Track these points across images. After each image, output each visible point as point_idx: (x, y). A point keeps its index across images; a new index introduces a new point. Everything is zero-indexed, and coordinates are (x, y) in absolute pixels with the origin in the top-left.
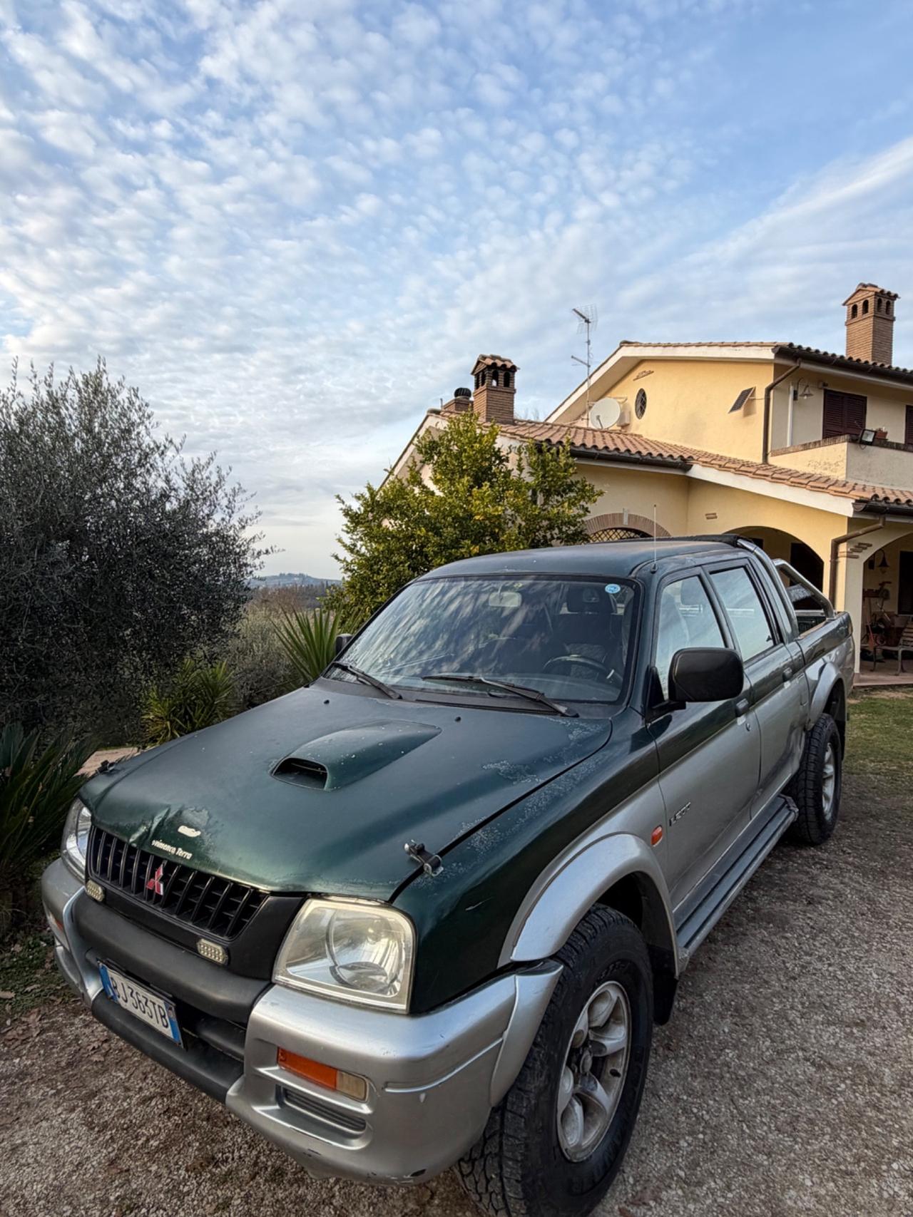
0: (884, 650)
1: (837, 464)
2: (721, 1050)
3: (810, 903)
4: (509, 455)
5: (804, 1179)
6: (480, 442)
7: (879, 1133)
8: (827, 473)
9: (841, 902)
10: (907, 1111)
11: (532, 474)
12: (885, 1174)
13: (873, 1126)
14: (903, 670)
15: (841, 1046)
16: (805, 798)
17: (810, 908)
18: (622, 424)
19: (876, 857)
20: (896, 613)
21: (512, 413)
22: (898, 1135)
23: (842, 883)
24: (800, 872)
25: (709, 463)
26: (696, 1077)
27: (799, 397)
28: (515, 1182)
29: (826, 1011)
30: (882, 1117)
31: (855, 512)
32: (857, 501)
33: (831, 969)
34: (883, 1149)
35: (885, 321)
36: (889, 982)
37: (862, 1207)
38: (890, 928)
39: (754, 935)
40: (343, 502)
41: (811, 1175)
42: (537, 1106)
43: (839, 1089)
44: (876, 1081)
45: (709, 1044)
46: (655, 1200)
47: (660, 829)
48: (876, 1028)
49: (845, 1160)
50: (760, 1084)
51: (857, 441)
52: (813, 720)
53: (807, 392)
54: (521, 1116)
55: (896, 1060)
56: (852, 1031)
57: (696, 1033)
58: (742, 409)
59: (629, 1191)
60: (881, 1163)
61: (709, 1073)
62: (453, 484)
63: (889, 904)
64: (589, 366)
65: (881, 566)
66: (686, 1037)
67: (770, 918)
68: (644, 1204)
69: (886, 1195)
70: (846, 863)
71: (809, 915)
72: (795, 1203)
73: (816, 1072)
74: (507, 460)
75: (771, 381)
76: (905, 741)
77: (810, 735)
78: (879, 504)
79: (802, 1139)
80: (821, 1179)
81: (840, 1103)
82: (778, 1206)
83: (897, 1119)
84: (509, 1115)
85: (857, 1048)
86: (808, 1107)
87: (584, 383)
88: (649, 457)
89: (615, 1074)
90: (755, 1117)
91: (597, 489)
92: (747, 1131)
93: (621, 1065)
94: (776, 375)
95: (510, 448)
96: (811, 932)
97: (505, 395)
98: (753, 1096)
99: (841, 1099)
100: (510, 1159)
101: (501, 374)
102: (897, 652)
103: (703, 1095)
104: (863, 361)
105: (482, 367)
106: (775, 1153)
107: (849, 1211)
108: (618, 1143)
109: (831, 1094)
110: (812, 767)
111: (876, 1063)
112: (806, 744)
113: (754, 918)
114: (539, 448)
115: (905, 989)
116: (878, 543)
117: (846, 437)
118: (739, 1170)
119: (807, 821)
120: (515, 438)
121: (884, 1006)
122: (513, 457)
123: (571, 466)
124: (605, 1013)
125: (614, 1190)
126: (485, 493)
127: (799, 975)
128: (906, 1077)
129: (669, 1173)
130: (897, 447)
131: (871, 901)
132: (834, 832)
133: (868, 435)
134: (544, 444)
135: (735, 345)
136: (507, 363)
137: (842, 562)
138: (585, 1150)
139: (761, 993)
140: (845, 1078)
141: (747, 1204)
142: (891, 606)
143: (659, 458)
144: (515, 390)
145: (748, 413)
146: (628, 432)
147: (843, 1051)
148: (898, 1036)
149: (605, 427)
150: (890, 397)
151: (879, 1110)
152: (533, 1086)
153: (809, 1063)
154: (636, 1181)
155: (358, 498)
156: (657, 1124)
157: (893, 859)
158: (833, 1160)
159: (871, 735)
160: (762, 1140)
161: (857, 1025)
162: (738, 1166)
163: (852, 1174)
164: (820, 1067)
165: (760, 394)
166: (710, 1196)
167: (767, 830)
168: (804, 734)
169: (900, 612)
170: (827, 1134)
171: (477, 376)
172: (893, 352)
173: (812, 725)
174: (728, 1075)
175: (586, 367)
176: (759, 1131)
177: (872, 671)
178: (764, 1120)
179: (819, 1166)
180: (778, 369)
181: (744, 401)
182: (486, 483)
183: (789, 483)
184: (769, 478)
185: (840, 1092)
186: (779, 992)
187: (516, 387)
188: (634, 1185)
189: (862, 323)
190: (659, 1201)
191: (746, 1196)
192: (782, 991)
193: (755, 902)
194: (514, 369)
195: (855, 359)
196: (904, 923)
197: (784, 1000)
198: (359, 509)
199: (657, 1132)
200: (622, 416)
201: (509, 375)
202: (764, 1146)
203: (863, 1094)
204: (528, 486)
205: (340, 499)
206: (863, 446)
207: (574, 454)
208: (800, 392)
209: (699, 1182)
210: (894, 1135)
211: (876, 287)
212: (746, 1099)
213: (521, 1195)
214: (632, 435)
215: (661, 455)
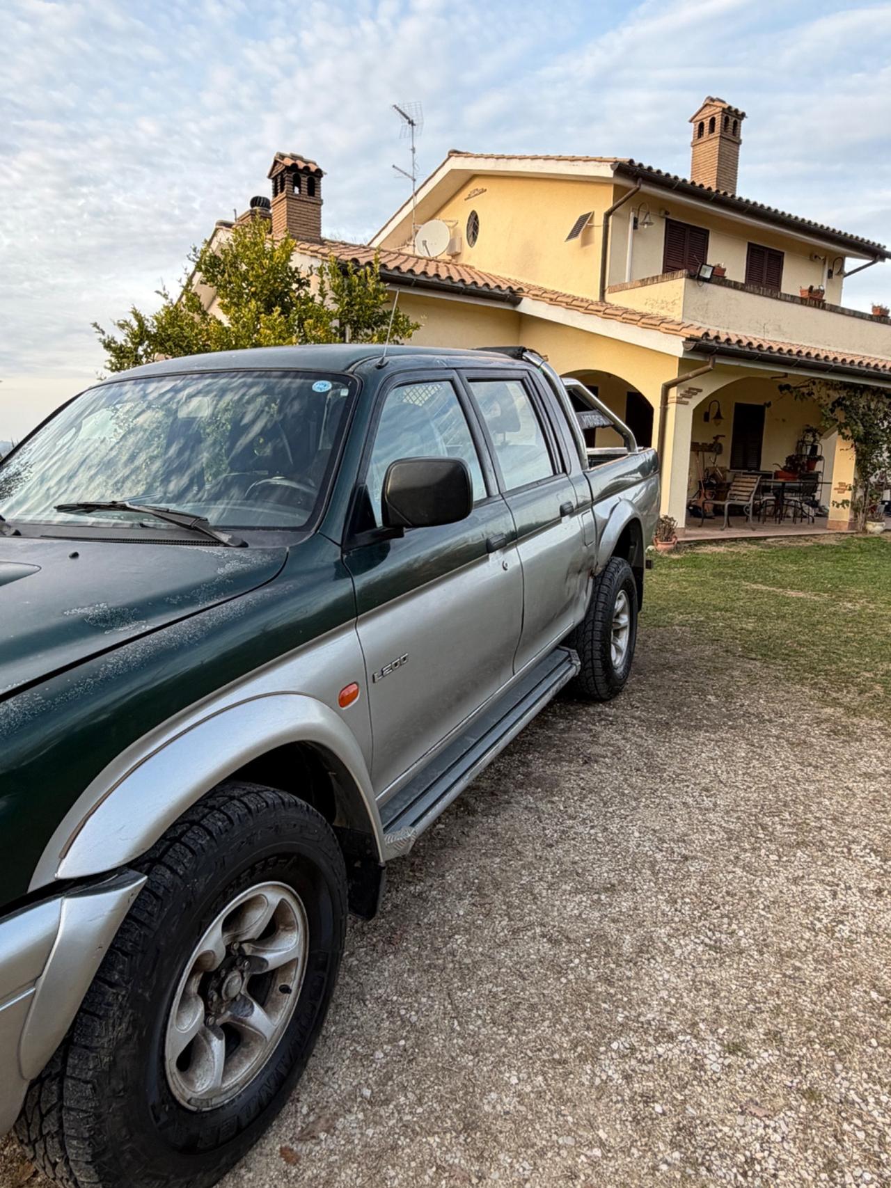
0: (716, 506)
1: (673, 303)
2: (450, 937)
3: (586, 763)
4: (310, 278)
5: (509, 1078)
6: (271, 258)
7: (605, 1009)
8: (663, 313)
9: (619, 759)
10: (640, 981)
11: (336, 301)
12: (602, 1057)
13: (600, 1002)
14: (729, 526)
15: (584, 916)
16: (592, 650)
17: (585, 768)
18: (453, 252)
19: (664, 709)
20: (728, 468)
21: (319, 229)
22: (625, 1009)
23: (624, 739)
24: (583, 730)
25: (541, 296)
26: (413, 973)
27: (639, 226)
28: (84, 1165)
29: (577, 878)
30: (612, 991)
31: (685, 352)
32: (687, 339)
33: (592, 831)
34: (605, 1027)
35: (732, 145)
36: (649, 839)
37: (569, 1100)
38: (663, 781)
39: (518, 803)
40: (103, 333)
41: (519, 1071)
42: (113, 1064)
43: (572, 965)
44: (614, 951)
45: (439, 931)
46: (327, 1131)
47: (354, 687)
48: (626, 892)
49: (561, 1047)
50: (484, 972)
51: (695, 277)
52: (600, 564)
53: (647, 220)
54: (87, 1082)
55: (640, 925)
56: (599, 898)
57: (426, 920)
58: (580, 235)
59: (299, 1124)
60: (600, 1045)
61: (429, 965)
62: (240, 310)
63: (667, 756)
64: (414, 180)
65: (715, 418)
66: (413, 926)
67: (540, 782)
68: (313, 1137)
69: (598, 1081)
70: (633, 717)
71: (582, 775)
72: (494, 1107)
73: (550, 950)
74: (308, 284)
75: (610, 205)
76: (717, 592)
77: (599, 580)
78: (710, 344)
79: (518, 1029)
80: (529, 1073)
81: (569, 981)
82: (473, 1114)
83: (627, 991)
84: (69, 1083)
85: (601, 917)
86: (533, 991)
87: (409, 201)
88: (474, 287)
89: (286, 990)
90: (470, 1010)
91: (412, 321)
92: (458, 1028)
93: (294, 980)
94: (615, 198)
95: (310, 268)
96: (581, 793)
97: (310, 207)
98: (474, 986)
99: (571, 977)
100: (73, 1138)
101: (304, 179)
102: (724, 506)
103: (417, 992)
104: (706, 187)
105: (279, 168)
106: (484, 1050)
107: (553, 1108)
108: (283, 1071)
109: (560, 972)
110: (599, 616)
111: (618, 930)
112: (594, 592)
113: (523, 784)
114: (343, 270)
115: (665, 845)
116: (708, 388)
117: (684, 271)
118: (437, 1078)
119: (594, 676)
120: (316, 257)
121: (639, 866)
122: (315, 280)
123: (383, 292)
124: (259, 923)
125: (279, 1126)
126: (275, 320)
127: (557, 842)
128: (646, 943)
129: (353, 1095)
130: (735, 286)
131: (650, 755)
132: (627, 686)
133: (706, 270)
134: (350, 264)
135: (574, 159)
136: (310, 165)
137: (672, 407)
138: (227, 1092)
139: (511, 866)
140: (581, 952)
141: (437, 1118)
142: (724, 461)
143: (486, 289)
144: (322, 201)
145: (586, 242)
146: (459, 263)
147: (585, 921)
148: (648, 897)
149: (433, 255)
150: (732, 231)
151: (611, 984)
152: (106, 1040)
153: (545, 940)
154: (311, 1110)
155: (122, 326)
156: (353, 1035)
157: (680, 710)
158: (548, 1049)
159: (686, 588)
160: (473, 1036)
161: (606, 890)
162: (437, 1072)
163: (565, 1062)
164: (555, 942)
165: (599, 220)
166: (396, 1115)
167: (540, 687)
168: (591, 580)
169: (732, 467)
170: (548, 1019)
171: (275, 179)
172: (738, 180)
173: (600, 569)
174: (451, 965)
175: (410, 180)
176: (471, 1027)
177: (700, 526)
178: (480, 1012)
179: (531, 1058)
180: (618, 189)
181: (582, 226)
182: (277, 308)
183: (620, 319)
184: (601, 314)
185: (572, 969)
186: (531, 863)
187: (322, 197)
188: (308, 1115)
189: (709, 144)
190: (332, 1130)
191: (438, 1108)
192: (534, 861)
193: (528, 766)
194: (319, 173)
195: (698, 184)
196: (677, 776)
197: (534, 871)
198: (125, 341)
199: (351, 1045)
200: (452, 243)
201: (313, 181)
202: (473, 1043)
203: (596, 968)
204: (331, 316)
205: (98, 328)
206: (701, 283)
207: (385, 278)
208: (640, 221)
209: (387, 1099)
210: (620, 1010)
211: (723, 102)
212: (465, 991)
213: (96, 1179)
214: (462, 266)
215: (487, 285)
